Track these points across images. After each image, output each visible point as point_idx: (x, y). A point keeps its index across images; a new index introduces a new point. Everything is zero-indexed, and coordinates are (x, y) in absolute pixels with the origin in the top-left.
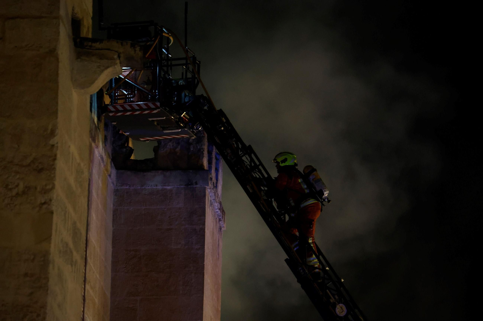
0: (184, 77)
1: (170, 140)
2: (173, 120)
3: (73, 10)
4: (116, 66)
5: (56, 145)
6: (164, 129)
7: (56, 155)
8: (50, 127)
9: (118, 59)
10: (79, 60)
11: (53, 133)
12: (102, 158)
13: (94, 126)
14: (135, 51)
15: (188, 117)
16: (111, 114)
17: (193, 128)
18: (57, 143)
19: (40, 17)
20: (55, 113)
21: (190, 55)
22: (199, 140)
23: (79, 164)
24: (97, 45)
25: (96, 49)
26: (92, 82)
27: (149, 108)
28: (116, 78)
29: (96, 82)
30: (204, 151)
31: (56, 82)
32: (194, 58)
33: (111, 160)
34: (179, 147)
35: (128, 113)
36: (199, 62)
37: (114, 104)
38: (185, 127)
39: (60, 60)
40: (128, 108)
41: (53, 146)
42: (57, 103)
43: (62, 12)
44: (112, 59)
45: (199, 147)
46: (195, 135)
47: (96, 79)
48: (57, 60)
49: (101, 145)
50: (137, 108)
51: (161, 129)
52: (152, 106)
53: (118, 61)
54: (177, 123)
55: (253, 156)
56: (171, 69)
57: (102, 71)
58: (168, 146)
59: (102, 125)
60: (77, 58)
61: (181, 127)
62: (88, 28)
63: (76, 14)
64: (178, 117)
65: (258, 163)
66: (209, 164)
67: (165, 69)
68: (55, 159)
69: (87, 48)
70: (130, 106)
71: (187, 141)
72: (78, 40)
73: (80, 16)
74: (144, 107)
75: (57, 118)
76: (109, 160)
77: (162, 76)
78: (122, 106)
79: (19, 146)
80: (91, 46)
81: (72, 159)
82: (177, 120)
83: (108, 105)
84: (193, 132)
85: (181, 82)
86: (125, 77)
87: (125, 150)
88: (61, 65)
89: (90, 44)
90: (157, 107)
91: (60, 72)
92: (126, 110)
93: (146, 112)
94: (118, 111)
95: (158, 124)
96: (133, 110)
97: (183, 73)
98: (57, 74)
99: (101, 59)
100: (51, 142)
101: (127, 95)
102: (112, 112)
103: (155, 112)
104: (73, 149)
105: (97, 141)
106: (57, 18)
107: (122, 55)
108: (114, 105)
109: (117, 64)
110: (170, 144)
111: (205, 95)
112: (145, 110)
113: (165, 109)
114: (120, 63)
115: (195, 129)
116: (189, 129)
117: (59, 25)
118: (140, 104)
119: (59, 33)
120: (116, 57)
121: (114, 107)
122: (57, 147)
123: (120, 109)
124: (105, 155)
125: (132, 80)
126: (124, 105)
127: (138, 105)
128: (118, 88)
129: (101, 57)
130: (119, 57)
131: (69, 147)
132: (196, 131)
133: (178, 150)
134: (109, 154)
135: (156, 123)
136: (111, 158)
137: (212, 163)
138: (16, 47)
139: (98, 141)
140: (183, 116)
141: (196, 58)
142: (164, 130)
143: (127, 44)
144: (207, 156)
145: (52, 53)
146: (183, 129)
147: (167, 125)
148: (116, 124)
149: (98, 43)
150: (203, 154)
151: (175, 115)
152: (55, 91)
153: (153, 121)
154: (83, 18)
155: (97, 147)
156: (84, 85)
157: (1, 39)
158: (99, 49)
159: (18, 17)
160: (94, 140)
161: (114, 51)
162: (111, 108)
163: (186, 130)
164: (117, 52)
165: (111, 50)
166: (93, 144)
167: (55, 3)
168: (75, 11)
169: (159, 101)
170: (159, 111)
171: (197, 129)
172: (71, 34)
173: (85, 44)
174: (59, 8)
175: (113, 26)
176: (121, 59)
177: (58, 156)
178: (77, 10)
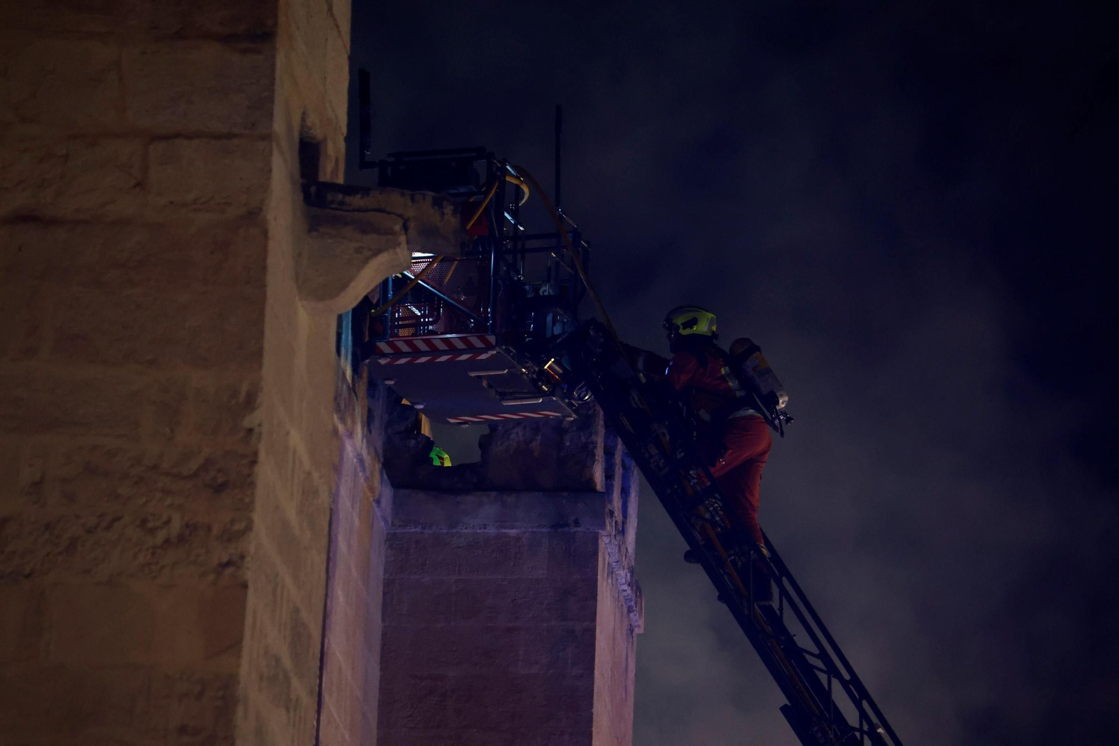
0: (553, 277)
1: (518, 423)
2: (525, 377)
3: (303, 119)
4: (398, 250)
5: (257, 430)
6: (504, 396)
7: (256, 454)
8: (244, 389)
9: (403, 232)
10: (315, 234)
11: (250, 403)
12: (361, 461)
13: (345, 387)
14: (443, 214)
15: (560, 371)
16: (383, 361)
17: (570, 396)
18: (260, 425)
19: (230, 136)
20: (258, 356)
21: (567, 227)
22: (585, 423)
23: (309, 474)
24: (357, 201)
25: (354, 210)
26: (344, 286)
27: (470, 348)
28: (396, 277)
29: (353, 284)
30: (595, 447)
31: (261, 284)
32: (577, 234)
33: (380, 465)
34: (539, 438)
35: (423, 360)
36: (588, 243)
37: (392, 337)
38: (552, 393)
39: (270, 234)
40: (423, 347)
41: (250, 431)
42: (262, 333)
43: (279, 126)
44: (390, 232)
45: (583, 439)
46: (576, 412)
47: (351, 279)
48: (265, 234)
49: (359, 430)
50: (442, 347)
51: (497, 397)
52: (478, 343)
53: (403, 238)
54: (534, 382)
56: (523, 258)
57: (366, 261)
58: (513, 436)
59: (362, 387)
60: (310, 231)
61: (543, 394)
62: (337, 160)
63: (310, 129)
64: (537, 369)
66: (606, 480)
67: (509, 258)
68: (254, 462)
69: (333, 206)
70: (428, 342)
71: (559, 428)
72: (313, 189)
73: (318, 133)
74: (461, 345)
75: (260, 366)
76: (378, 466)
77: (503, 274)
78: (409, 343)
79: (172, 431)
80: (342, 203)
81: (294, 463)
82: (534, 376)
83: (376, 339)
84: (570, 405)
85: (546, 290)
86: (418, 276)
87: (413, 442)
88: (272, 245)
89: (340, 197)
90: (489, 347)
91: (271, 261)
92: (417, 353)
93: (464, 357)
94: (398, 353)
95: (490, 386)
96: (435, 351)
97: (549, 269)
98: (264, 267)
99: (364, 232)
100: (247, 423)
101: (419, 318)
102: (384, 355)
103: (484, 357)
104: (296, 440)
105: (349, 422)
106: (268, 137)
107: (412, 225)
108: (391, 339)
109: (399, 244)
110: (519, 430)
111: (600, 319)
112: (462, 352)
113: (508, 351)
114: (408, 242)
115: (574, 399)
116: (562, 399)
117: (271, 154)
118: (451, 340)
119: (270, 171)
120: (397, 227)
121: (391, 345)
122: (260, 434)
123: (405, 348)
124: (369, 454)
125: (432, 283)
126: (414, 342)
127: (446, 341)
128: (401, 302)
129: (365, 228)
130: (405, 228)
131: (288, 433)
132: (578, 404)
133: (536, 445)
134: (377, 455)
135: (485, 384)
136: (382, 460)
137: (614, 475)
138: (172, 203)
139: (354, 423)
140: (549, 367)
141: (580, 233)
142: (503, 399)
143: (424, 199)
144: (603, 460)
145: (254, 217)
146: (547, 399)
147: (507, 387)
148: (394, 384)
149: (359, 196)
150: (594, 455)
151: (529, 364)
152: (258, 305)
153: (479, 377)
154: (325, 139)
155: (351, 435)
156: (324, 292)
157: (138, 184)
158: (360, 210)
159: (178, 135)
160: (343, 420)
161: (394, 214)
162: (383, 346)
163: (555, 401)
164: (400, 216)
165: (389, 213)
166: (341, 428)
167: (263, 104)
168: (309, 123)
169: (493, 333)
170: (492, 355)
171: (580, 398)
172: (297, 176)
173: (329, 197)
174: (270, 115)
175: (392, 159)
176: (412, 232)
177: (262, 456)
178: (313, 119)
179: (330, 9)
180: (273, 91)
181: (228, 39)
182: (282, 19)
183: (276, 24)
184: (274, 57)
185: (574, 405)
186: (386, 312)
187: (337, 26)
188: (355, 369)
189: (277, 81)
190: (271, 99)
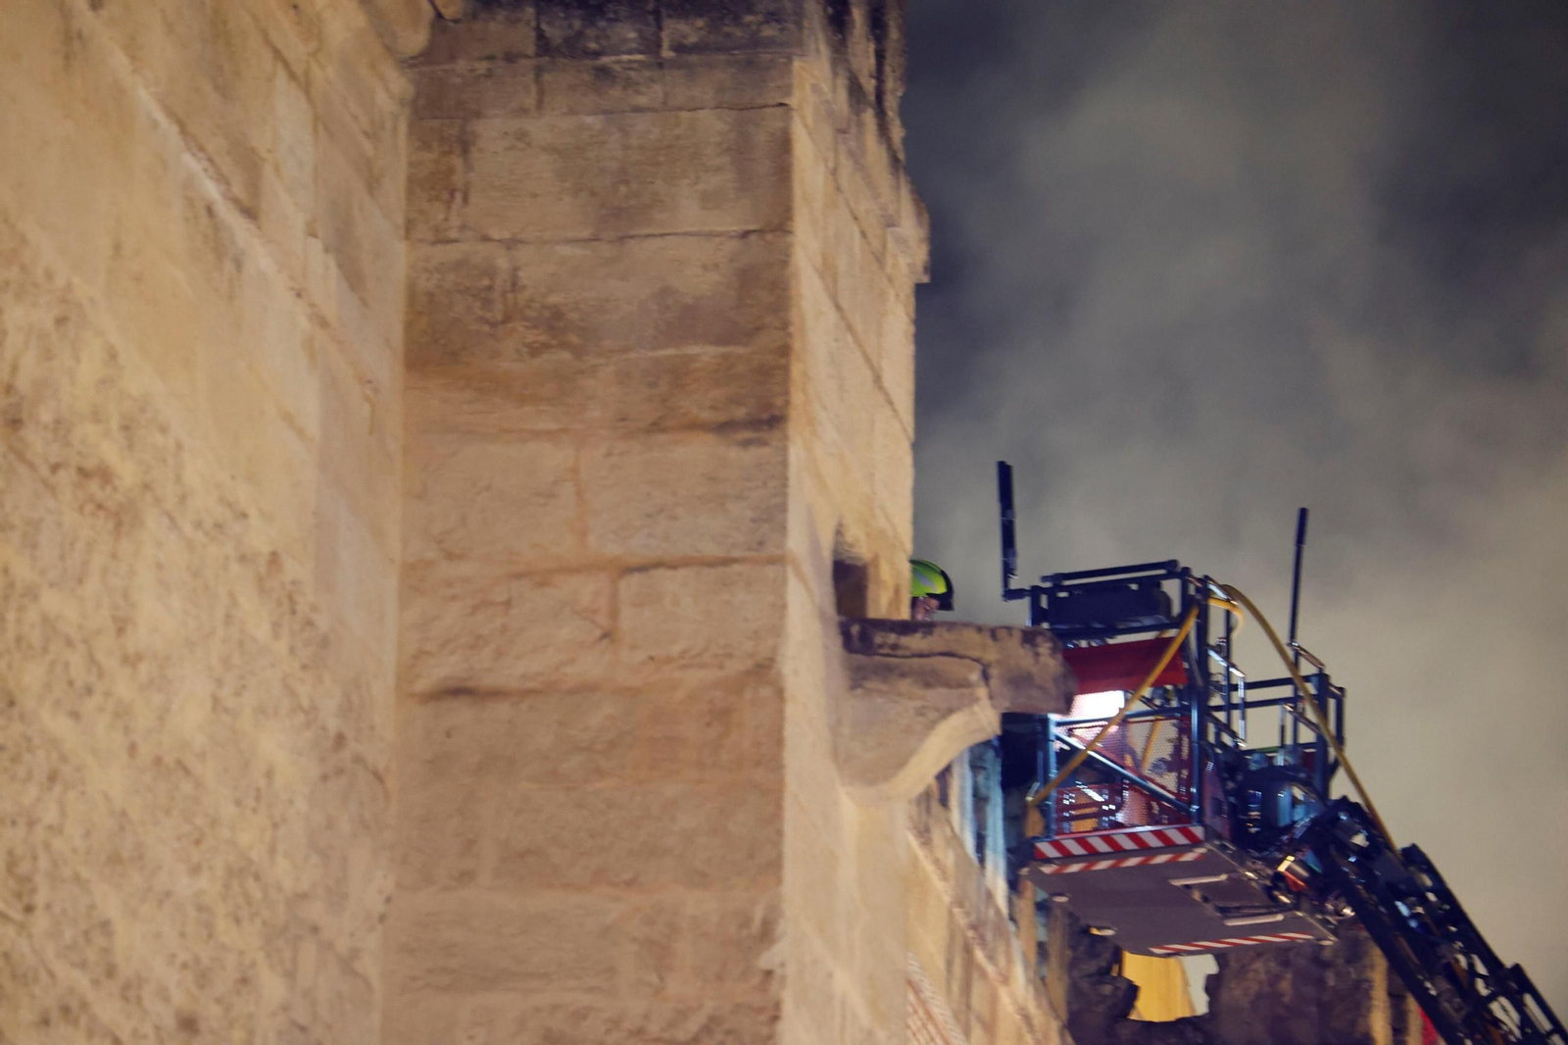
0: (1289, 741)
1: (1261, 951)
2: (1254, 884)
3: (839, 532)
4: (976, 708)
5: (779, 972)
6: (1226, 912)
7: (777, 1006)
8: (759, 914)
9: (982, 683)
10: (859, 691)
11: (767, 934)
12: (1027, 1018)
13: (991, 912)
14: (1037, 655)
15: (1305, 874)
16: (1047, 869)
17: (1324, 912)
18: (782, 965)
19: (726, 562)
20: (775, 866)
21: (1307, 668)
22: (1354, 954)
23: (870, 1034)
24: (915, 642)
25: (914, 656)
26: (902, 763)
27: (1169, 845)
28: (1061, 749)
29: (914, 761)
30: (1371, 987)
31: (776, 765)
32: (1322, 679)
33: (1060, 1024)
34: (1289, 976)
35: (1103, 865)
36: (1341, 689)
37: (1058, 834)
38: (1296, 907)
39: (788, 695)
40: (1102, 847)
41: (769, 973)
42: (780, 833)
43: (796, 542)
44: (965, 684)
45: (1354, 976)
46: (1334, 932)
47: (912, 752)
48: (780, 693)
49: (1019, 974)
50: (1128, 845)
51: (1218, 914)
52: (1179, 839)
53: (982, 692)
54: (1268, 890)
55: (1528, 999)
56: (1244, 718)
57: (931, 725)
58: (1251, 975)
59: (1025, 906)
60: (853, 687)
61: (1282, 908)
62: (897, 591)
63: (851, 546)
64: (1270, 872)
65: (1546, 1026)
66: (1394, 1035)
67: (1221, 716)
68: (775, 1019)
69: (882, 651)
70: (1108, 839)
71: (1317, 958)
72: (855, 629)
73: (862, 549)
74: (1154, 842)
75: (779, 881)
76: (1054, 1026)
77: (1211, 738)
78: (1082, 842)
79: (661, 979)
80: (895, 647)
81: (844, 1018)
82: (1268, 883)
83: (1036, 838)
84: (1326, 923)
85: (1280, 760)
86: (1090, 745)
87: (1107, 989)
88: (790, 710)
89: (892, 638)
90: (1195, 842)
91: (790, 732)
92: (1093, 855)
93: (1161, 859)
94: (1068, 857)
95: (1205, 899)
96: (1118, 852)
97: (1283, 729)
98: (780, 742)
99: (928, 685)
100: (767, 960)
101: (1099, 804)
102: (1048, 861)
103: (1189, 857)
104: (844, 983)
105: (1002, 960)
106: (779, 560)
107: (994, 672)
108: (1057, 838)
109: (976, 700)
110: (1258, 965)
111: (1354, 797)
112: (1158, 851)
113: (1224, 848)
114: (991, 697)
115: (1330, 914)
116: (1312, 914)
117: (784, 582)
118: (1141, 835)
119: (784, 607)
120: (975, 676)
121: (1057, 845)
122: (783, 978)
123: (1076, 849)
124: (1039, 1006)
125: (1112, 756)
127: (1133, 837)
128: (1067, 784)
129: (930, 680)
130: (986, 677)
131: (830, 976)
132: (1337, 921)
133: (1285, 986)
134: (1052, 1005)
135: (1197, 896)
136: (1064, 1015)
137: (1406, 1028)
138: (652, 658)
139: (1009, 961)
140: (1288, 869)
141: (1327, 676)
142: (1228, 918)
143: (1011, 635)
144: (1387, 1004)
145: (764, 671)
146: (1289, 914)
147: (1230, 900)
148: (1067, 902)
149: (918, 635)
150: (1370, 998)
151: (1259, 865)
152: (773, 795)
153: (1187, 887)
154: (876, 559)
155: (1006, 980)
156: (876, 772)
157: (606, 635)
158: (921, 655)
159: (658, 565)
160: (991, 958)
161: (969, 658)
162: (1046, 848)
163: (1300, 917)
164: (977, 660)
165: (961, 657)
166: (990, 968)
167: (773, 515)
168: (849, 537)
169: (1201, 823)
170: (1202, 854)
171: (1338, 913)
172: (831, 610)
173: (878, 639)
174: (782, 529)
175: (1048, 585)
176: (994, 682)
177: (788, 1008)
178: (855, 533)
179: (878, 379)
180: (785, 495)
181: (724, 428)
182: (797, 397)
183: (787, 403)
184: (784, 450)
185: (1329, 922)
186: (1047, 798)
187: (890, 403)
188: (1014, 884)
189: (793, 481)
190: (783, 508)
